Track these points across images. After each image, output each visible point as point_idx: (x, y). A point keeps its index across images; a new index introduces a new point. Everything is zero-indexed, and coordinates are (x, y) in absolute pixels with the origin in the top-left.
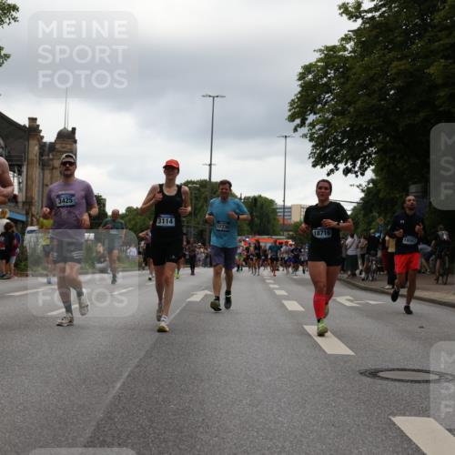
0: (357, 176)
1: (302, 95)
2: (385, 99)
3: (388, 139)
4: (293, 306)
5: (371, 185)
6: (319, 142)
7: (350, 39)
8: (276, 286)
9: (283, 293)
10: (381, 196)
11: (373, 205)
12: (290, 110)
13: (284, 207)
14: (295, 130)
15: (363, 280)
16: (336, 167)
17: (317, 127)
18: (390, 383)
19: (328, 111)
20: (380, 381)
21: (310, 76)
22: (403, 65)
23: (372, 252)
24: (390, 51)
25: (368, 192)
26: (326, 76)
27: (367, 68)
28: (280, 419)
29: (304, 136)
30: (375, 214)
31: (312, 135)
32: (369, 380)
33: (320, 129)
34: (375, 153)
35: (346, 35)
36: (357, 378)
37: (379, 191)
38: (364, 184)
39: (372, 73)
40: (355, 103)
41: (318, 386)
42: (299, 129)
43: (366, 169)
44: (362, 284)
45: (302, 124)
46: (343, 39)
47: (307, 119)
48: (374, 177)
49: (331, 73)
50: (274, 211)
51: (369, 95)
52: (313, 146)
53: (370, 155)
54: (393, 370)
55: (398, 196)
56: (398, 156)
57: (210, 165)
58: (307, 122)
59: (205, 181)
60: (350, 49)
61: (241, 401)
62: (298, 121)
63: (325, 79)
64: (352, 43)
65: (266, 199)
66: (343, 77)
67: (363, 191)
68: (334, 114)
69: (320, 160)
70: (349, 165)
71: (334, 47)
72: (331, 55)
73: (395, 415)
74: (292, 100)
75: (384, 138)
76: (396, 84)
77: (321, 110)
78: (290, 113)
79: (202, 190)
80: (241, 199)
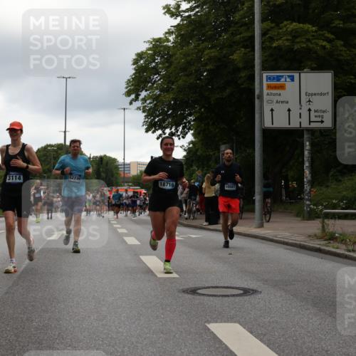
0: (179, 139)
1: (136, 76)
2: (200, 79)
3: (203, 110)
4: (131, 241)
5: (191, 146)
6: (150, 113)
7: (172, 32)
8: (118, 226)
9: (124, 231)
10: (198, 153)
11: (193, 161)
12: (126, 88)
13: (124, 164)
14: (131, 103)
15: (186, 219)
16: (163, 132)
17: (148, 102)
18: (206, 298)
19: (157, 88)
20: (198, 297)
21: (142, 62)
22: (214, 53)
23: (193, 197)
24: (203, 41)
25: (189, 151)
26: (154, 61)
27: (186, 55)
28: (120, 330)
29: (138, 108)
30: (195, 168)
31: (144, 107)
32: (190, 296)
33: (150, 103)
34: (194, 121)
35: (169, 30)
36: (180, 295)
37: (197, 150)
38: (186, 145)
39: (189, 58)
40: (177, 81)
41: (151, 302)
42: (134, 103)
43: (187, 133)
44: (185, 222)
45: (136, 99)
46: (166, 33)
47: (140, 95)
48: (193, 140)
49: (158, 59)
50: (117, 167)
51: (187, 76)
52: (145, 116)
53: (189, 122)
54: (209, 288)
55: (211, 153)
56: (211, 123)
57: (65, 132)
58: (141, 97)
59: (61, 144)
60: (172, 40)
61: (89, 317)
62: (133, 96)
63: (154, 64)
64: (174, 36)
65: (110, 158)
66: (167, 62)
67: (185, 150)
68: (161, 91)
69: (151, 127)
70: (173, 130)
71: (160, 39)
72: (157, 45)
73: (209, 322)
74: (129, 80)
75: (200, 109)
76: (208, 68)
77: (151, 88)
78: (127, 90)
79: (59, 152)
80: (90, 158)
